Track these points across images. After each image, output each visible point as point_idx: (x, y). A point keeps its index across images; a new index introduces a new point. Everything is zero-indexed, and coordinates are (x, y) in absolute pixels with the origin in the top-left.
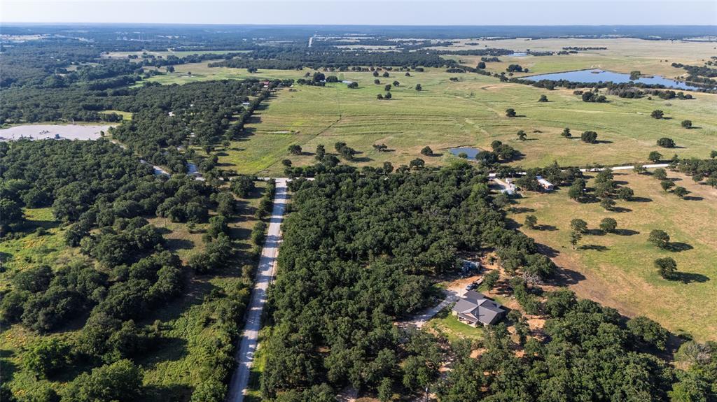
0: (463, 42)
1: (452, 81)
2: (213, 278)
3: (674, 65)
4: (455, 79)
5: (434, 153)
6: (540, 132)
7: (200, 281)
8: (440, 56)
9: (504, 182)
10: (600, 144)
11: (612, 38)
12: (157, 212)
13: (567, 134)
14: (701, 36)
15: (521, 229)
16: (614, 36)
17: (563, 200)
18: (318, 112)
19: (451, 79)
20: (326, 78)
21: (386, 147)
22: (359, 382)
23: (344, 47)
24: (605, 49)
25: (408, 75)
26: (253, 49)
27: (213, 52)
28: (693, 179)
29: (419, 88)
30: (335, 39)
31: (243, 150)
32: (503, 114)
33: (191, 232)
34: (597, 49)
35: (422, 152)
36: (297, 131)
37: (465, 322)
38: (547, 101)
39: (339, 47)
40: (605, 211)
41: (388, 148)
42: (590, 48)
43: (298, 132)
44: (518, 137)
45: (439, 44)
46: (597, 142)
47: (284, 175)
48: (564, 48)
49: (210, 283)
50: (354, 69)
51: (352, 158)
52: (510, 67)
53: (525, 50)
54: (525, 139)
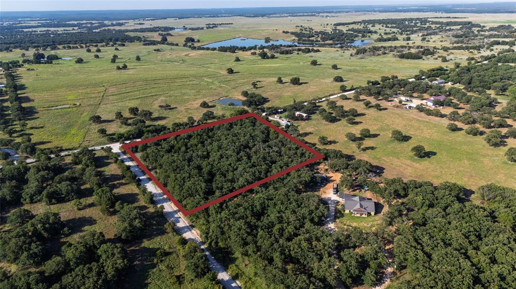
0: (131, 22)
1: (156, 52)
2: (142, 242)
3: (284, 32)
4: (158, 50)
5: (210, 105)
6: (260, 82)
7: (133, 248)
8: (126, 34)
9: (274, 118)
10: (303, 84)
11: (224, 17)
12: (22, 200)
13: (280, 81)
14: (275, 14)
15: (317, 146)
16: (227, 15)
17: (321, 123)
18: (80, 86)
19: (155, 50)
20: (46, 56)
21: (170, 106)
22: (350, 279)
23: (30, 30)
24: (232, 24)
25: (117, 49)
28: (374, 98)
29: (138, 59)
30: (14, 24)
31: (42, 127)
32: (225, 72)
33: (80, 209)
34: (227, 24)
35: (201, 106)
36: (78, 104)
37: (359, 215)
38: (240, 61)
39: (25, 30)
40: (350, 125)
41: (172, 107)
42: (223, 24)
43: (80, 105)
44: (252, 87)
45: (113, 25)
46: (301, 84)
47: (107, 142)
48: (207, 25)
49: (144, 248)
50: (64, 48)
51: (151, 118)
52: (186, 39)
53: (182, 27)
54: (257, 88)
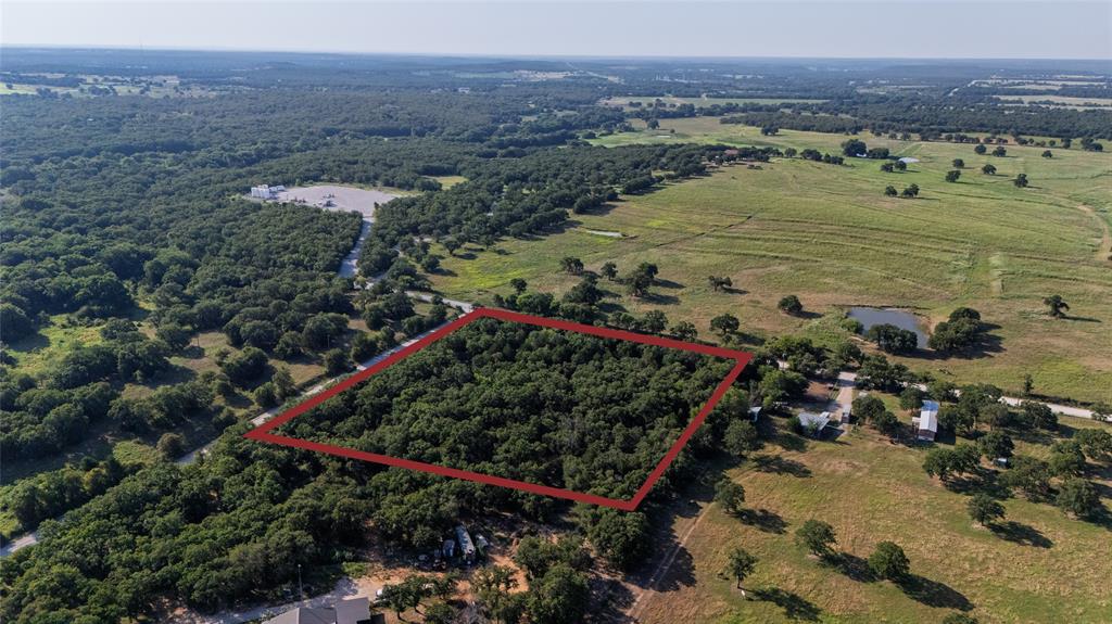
5: (805, 309)
20: (868, 150)
21: (729, 285)
25: (1048, 155)
26: (831, 98)
27: (756, 101)
31: (509, 254)
41: (736, 287)
43: (633, 237)
44: (1049, 309)
51: (646, 294)
